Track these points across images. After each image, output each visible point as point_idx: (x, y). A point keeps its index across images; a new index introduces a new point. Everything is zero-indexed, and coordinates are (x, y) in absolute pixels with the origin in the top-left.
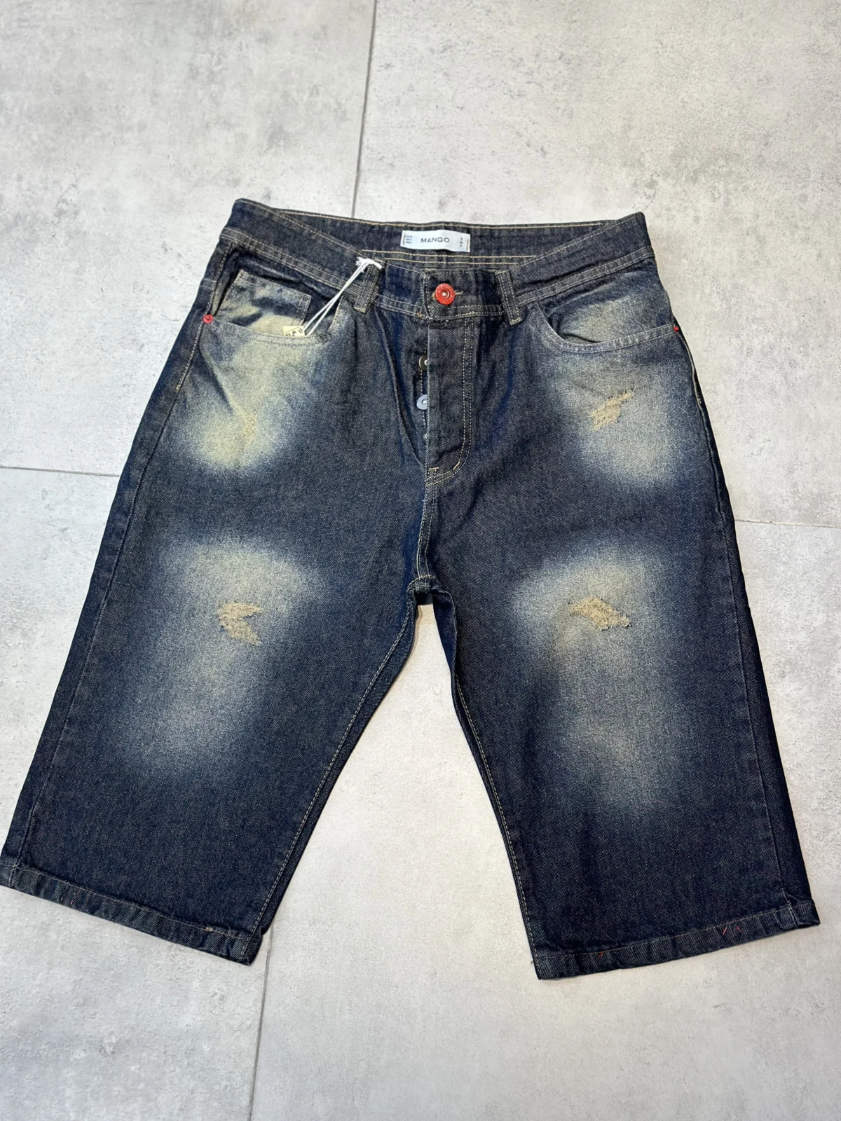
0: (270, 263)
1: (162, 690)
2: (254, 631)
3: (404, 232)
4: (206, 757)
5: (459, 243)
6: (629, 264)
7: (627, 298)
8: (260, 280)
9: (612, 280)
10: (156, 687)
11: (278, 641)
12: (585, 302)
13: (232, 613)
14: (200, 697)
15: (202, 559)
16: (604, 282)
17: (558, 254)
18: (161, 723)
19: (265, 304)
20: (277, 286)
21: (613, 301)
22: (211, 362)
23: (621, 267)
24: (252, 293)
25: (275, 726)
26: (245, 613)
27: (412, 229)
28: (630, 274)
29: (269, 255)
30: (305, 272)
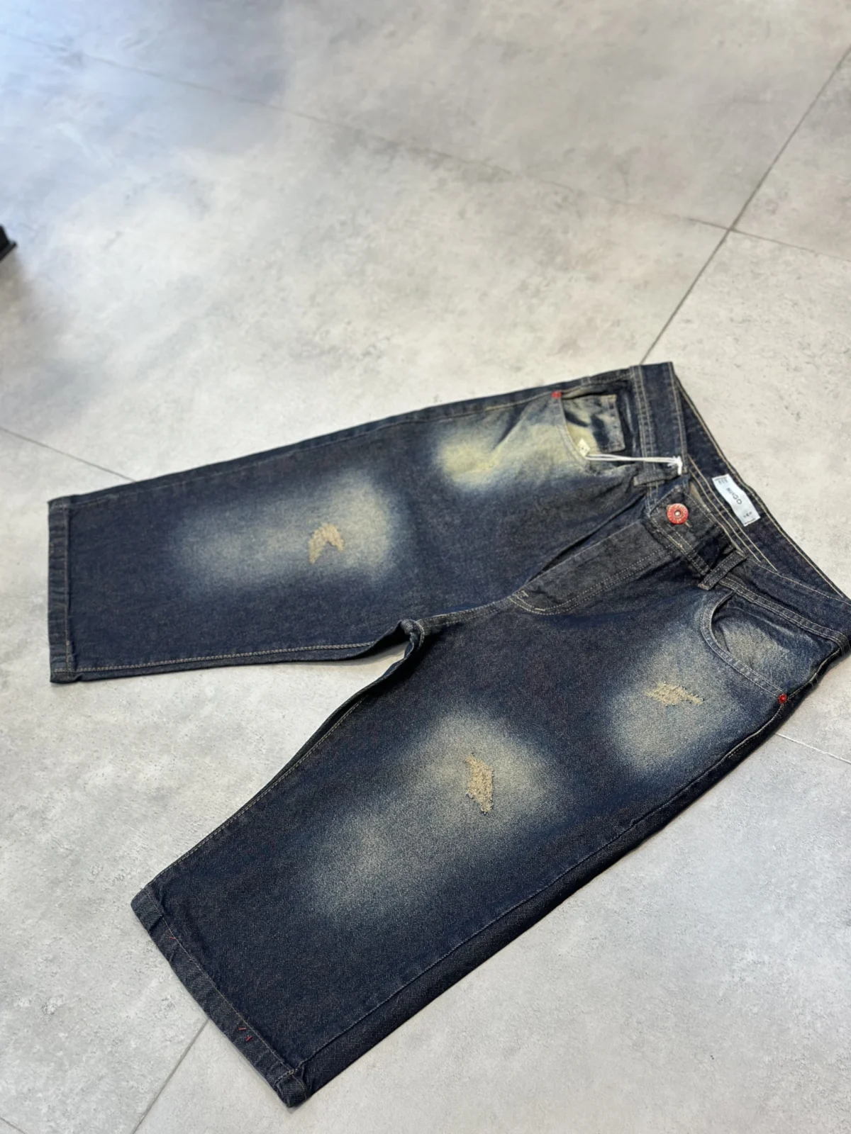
0: (633, 409)
1: (243, 523)
2: (321, 553)
3: (728, 476)
4: (205, 575)
5: (746, 513)
6: (817, 633)
7: (787, 651)
8: (615, 411)
9: (795, 631)
10: (242, 518)
11: (321, 572)
12: (759, 624)
13: (328, 533)
14: (250, 548)
15: (361, 493)
16: (789, 627)
17: (788, 582)
18: (216, 536)
19: (598, 425)
20: (618, 423)
21: (778, 644)
22: (524, 416)
23: (812, 630)
24: (601, 412)
25: (251, 606)
26: (332, 540)
27: (735, 479)
28: (808, 638)
29: (639, 405)
30: (643, 434)
